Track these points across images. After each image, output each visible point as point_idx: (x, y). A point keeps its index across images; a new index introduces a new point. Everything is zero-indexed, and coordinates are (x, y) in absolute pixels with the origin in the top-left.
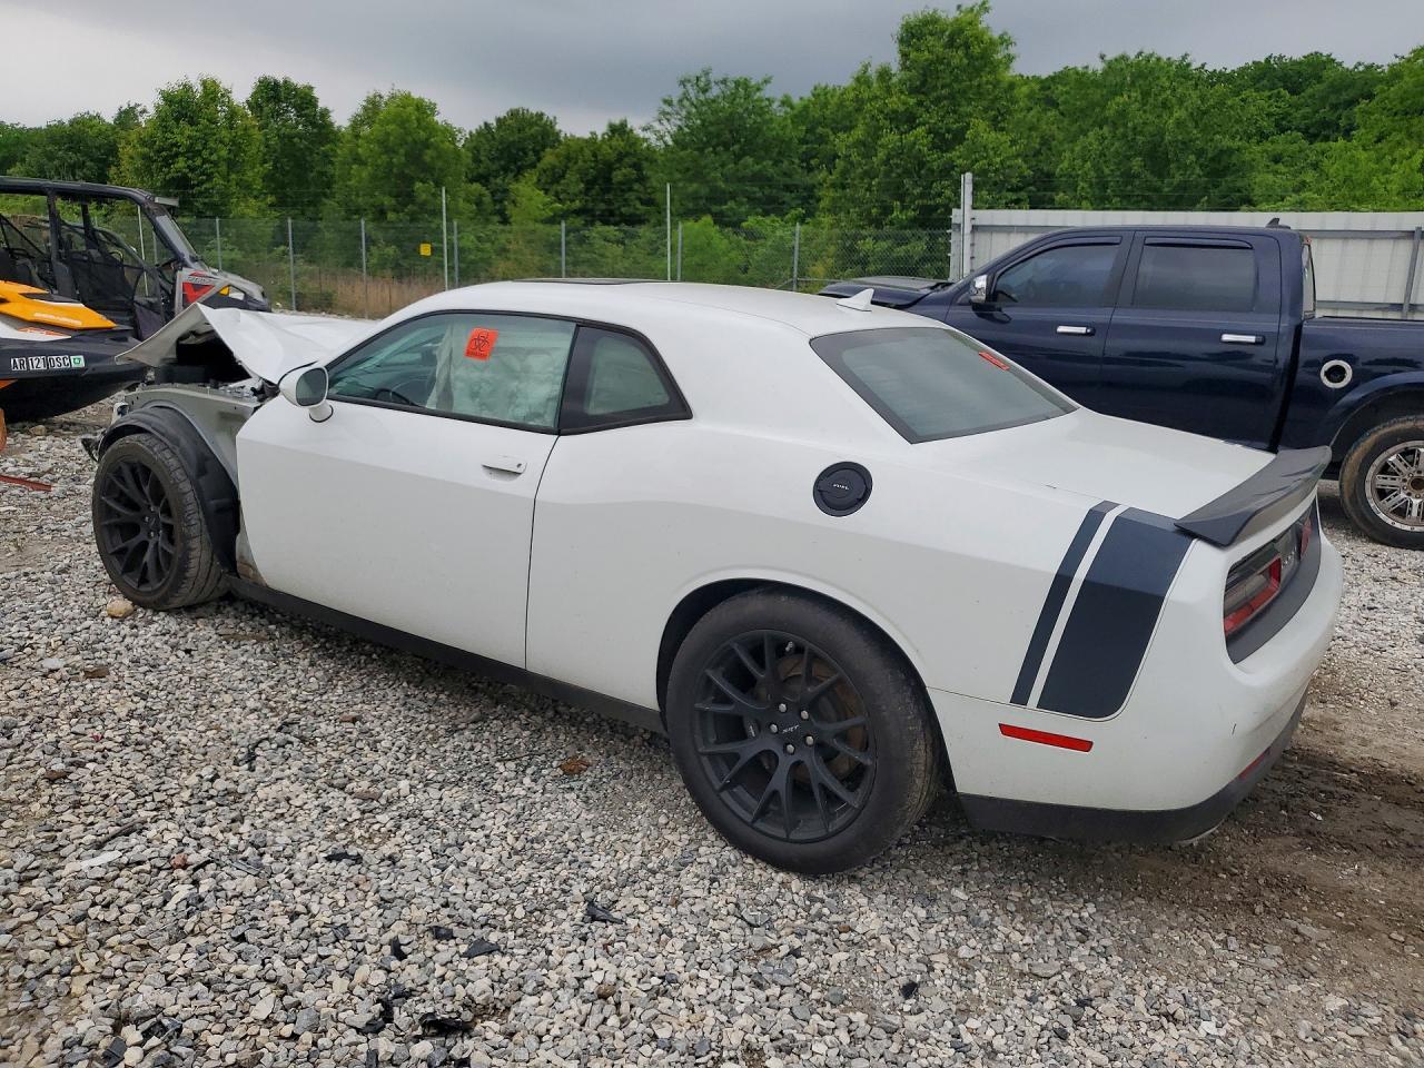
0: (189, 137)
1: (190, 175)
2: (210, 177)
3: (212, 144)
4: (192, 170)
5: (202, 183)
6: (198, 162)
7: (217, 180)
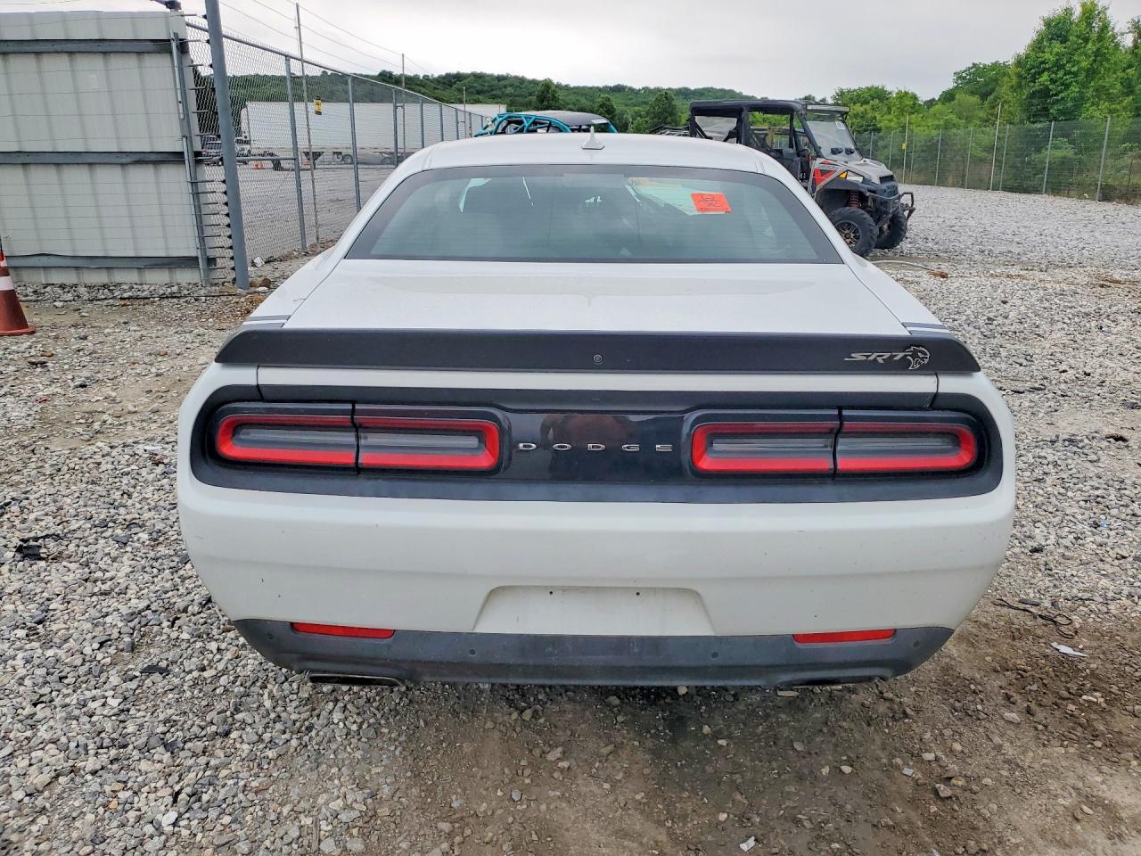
0: (1057, 54)
1: (1050, 87)
2: (1067, 86)
3: (1076, 58)
4: (1053, 81)
5: (1061, 92)
6: (1061, 74)
7: (1075, 89)
